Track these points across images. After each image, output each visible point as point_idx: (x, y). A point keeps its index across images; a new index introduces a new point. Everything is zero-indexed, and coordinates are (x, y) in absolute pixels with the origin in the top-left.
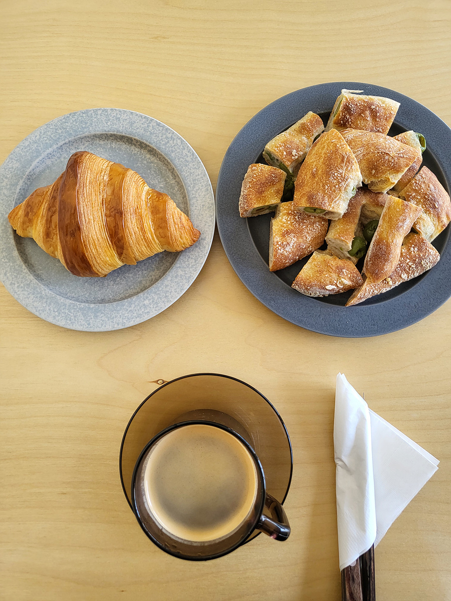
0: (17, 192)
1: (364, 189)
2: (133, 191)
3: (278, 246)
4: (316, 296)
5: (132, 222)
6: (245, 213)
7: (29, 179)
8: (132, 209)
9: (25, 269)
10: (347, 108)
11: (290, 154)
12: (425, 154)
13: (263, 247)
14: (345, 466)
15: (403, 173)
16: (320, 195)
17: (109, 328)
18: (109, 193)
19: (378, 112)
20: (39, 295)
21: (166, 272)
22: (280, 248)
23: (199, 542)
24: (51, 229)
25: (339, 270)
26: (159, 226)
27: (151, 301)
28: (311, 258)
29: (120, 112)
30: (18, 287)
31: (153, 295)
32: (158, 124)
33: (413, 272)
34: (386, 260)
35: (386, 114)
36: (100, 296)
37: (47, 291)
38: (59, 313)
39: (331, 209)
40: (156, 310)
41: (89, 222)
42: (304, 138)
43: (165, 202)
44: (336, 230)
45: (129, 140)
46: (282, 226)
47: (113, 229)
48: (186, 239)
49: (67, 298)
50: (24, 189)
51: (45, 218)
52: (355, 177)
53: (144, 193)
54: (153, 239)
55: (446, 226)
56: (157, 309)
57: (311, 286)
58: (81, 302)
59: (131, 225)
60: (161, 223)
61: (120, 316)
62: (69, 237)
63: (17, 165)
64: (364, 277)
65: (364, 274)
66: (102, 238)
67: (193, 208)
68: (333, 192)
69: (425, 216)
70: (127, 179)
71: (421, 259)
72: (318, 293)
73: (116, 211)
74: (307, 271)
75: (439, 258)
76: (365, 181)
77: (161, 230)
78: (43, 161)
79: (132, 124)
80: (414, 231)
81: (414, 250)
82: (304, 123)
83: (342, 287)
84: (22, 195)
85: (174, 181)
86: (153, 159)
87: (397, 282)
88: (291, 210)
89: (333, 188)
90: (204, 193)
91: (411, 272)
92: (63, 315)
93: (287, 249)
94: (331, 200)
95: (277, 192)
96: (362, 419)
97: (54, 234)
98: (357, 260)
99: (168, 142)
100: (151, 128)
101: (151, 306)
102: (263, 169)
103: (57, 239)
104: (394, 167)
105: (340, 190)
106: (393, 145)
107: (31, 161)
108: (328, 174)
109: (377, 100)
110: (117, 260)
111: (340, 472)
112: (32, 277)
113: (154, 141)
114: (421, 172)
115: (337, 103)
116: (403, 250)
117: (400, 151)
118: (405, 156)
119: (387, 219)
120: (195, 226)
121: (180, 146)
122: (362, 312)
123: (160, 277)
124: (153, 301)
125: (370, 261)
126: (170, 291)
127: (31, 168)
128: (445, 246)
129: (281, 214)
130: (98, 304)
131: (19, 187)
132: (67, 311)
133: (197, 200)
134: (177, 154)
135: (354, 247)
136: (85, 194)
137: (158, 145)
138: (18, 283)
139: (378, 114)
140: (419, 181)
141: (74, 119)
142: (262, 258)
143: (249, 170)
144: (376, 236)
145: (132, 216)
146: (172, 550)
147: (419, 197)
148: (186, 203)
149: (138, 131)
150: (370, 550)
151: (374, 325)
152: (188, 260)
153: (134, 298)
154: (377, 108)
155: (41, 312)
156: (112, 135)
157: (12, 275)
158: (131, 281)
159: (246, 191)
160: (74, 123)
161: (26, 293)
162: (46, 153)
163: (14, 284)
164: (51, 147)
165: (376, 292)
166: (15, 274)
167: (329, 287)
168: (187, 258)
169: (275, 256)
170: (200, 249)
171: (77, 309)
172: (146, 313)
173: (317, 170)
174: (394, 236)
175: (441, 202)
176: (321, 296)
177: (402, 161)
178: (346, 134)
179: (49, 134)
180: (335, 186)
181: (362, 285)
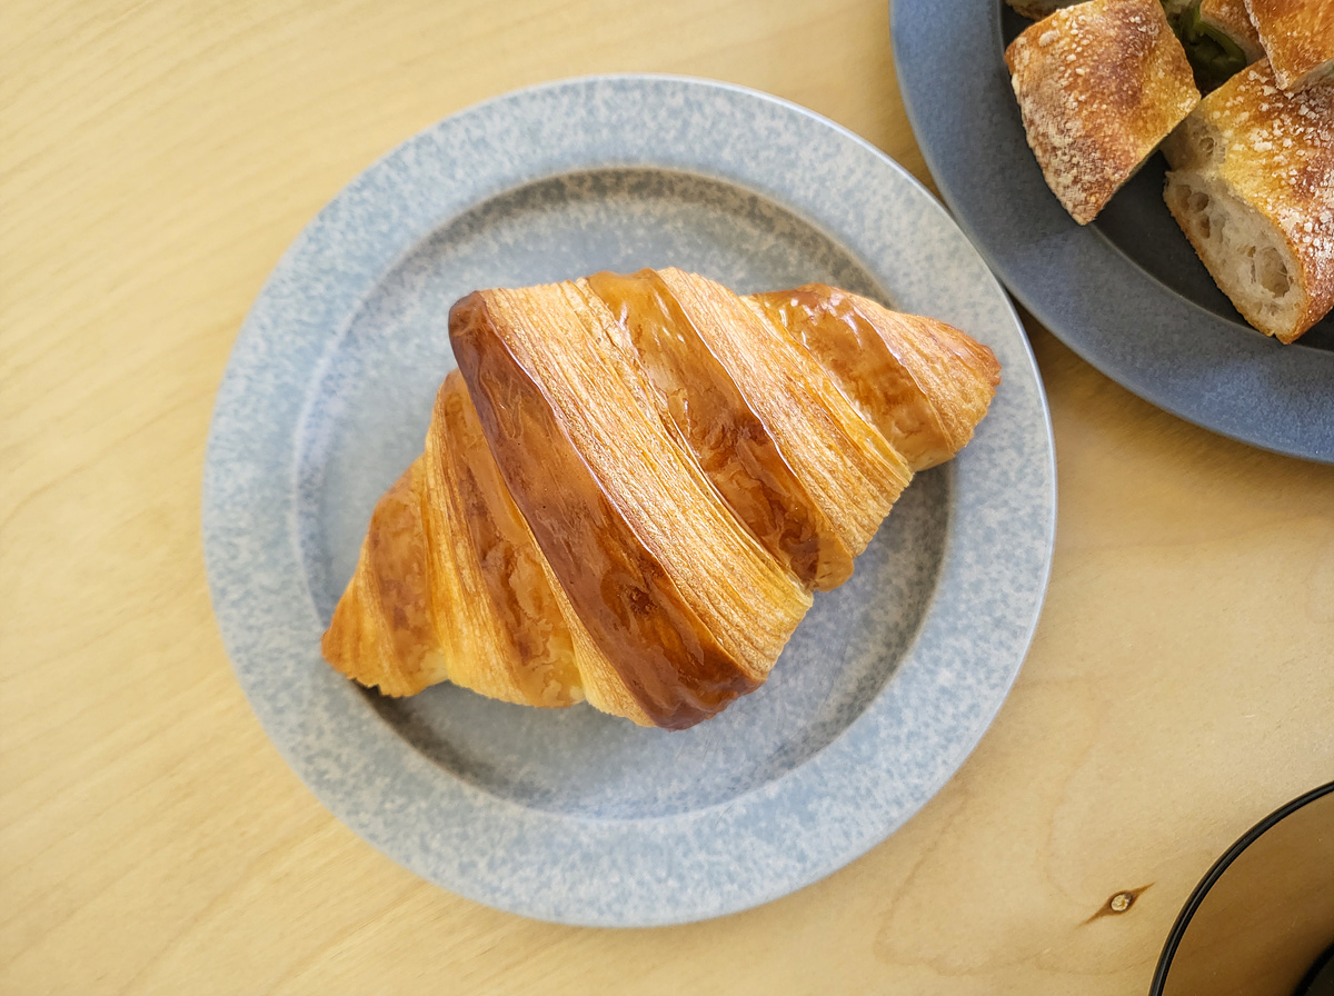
0: (299, 561)
7: (309, 495)
9: (475, 796)
17: (875, 832)
20: (576, 856)
24: (527, 623)
26: (885, 401)
29: (474, 117)
30: (491, 866)
31: (951, 641)
32: (621, 87)
36: (763, 740)
37: (593, 824)
38: (681, 878)
40: (993, 687)
45: (551, 192)
48: (979, 394)
49: (670, 810)
50: (312, 537)
51: (483, 600)
53: (765, 323)
56: (995, 678)
58: (726, 797)
61: (889, 771)
63: (247, 473)
77: (902, 412)
78: (318, 414)
84: (324, 560)
86: (659, 207)
90: (905, 219)
92: (696, 877)
95: (1177, 68)
97: (545, 634)
99: (686, 124)
100: (603, 112)
101: (970, 681)
102: (1082, 23)
107: (284, 433)
110: (802, 598)
112: (513, 809)
113: (637, 146)
121: (733, 114)
124: (965, 662)
126: (998, 596)
127: (297, 455)
129: (1227, 134)
131: (295, 541)
132: (702, 857)
134: (739, 146)
137: (657, 153)
138: (483, 853)
141: (340, 225)
145: (794, 420)
149: (566, 146)
152: (991, 461)
153: (895, 685)
155: (617, 907)
156: (488, 208)
157: (446, 839)
160: (351, 236)
161: (528, 872)
162: (315, 384)
163: (473, 864)
164: (319, 350)
166: (455, 830)
171: (732, 830)
172: (966, 716)
179: (290, 315)
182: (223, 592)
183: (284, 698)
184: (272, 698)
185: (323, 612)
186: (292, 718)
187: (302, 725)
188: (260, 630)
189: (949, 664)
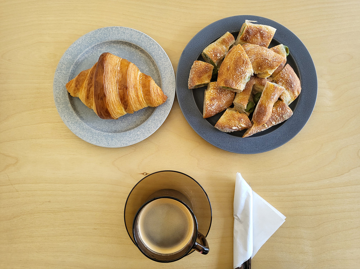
0: (70, 72)
1: (255, 76)
2: (132, 76)
3: (208, 106)
4: (227, 132)
5: (132, 92)
6: (191, 87)
7: (76, 65)
8: (132, 85)
9: (74, 114)
10: (247, 32)
11: (216, 56)
12: (289, 57)
13: (200, 105)
14: (238, 219)
15: (275, 70)
16: (231, 81)
17: (119, 146)
18: (120, 76)
19: (264, 34)
20: (82, 128)
21: (149, 117)
22: (209, 107)
23: (165, 254)
24: (90, 95)
25: (239, 120)
26: (146, 94)
27: (141, 132)
28: (225, 112)
29: (125, 29)
30: (71, 123)
31: (142, 129)
32: (146, 36)
33: (278, 121)
34: (264, 115)
35: (268, 36)
36: (114, 129)
37: (86, 125)
38: (93, 138)
39: (236, 88)
40: (143, 137)
41: (110, 92)
42: (224, 47)
43: (149, 81)
44: (239, 98)
45: (130, 45)
46: (211, 95)
47: (122, 96)
48: (160, 101)
49: (97, 130)
50: (73, 70)
51: (86, 89)
52: (250, 71)
53: (138, 76)
54: (143, 101)
55: (297, 97)
57: (225, 127)
58: (104, 132)
59: (132, 94)
60: (147, 93)
61: (125, 140)
62: (99, 100)
63: (70, 57)
64: (252, 123)
65: (252, 121)
66: (117, 101)
67: (164, 83)
68: (238, 79)
69: (286, 92)
70: (130, 69)
71: (282, 114)
72: (228, 130)
73: (124, 87)
74: (222, 119)
75: (292, 114)
76: (255, 72)
77: (147, 96)
78: (83, 55)
79: (131, 36)
80: (280, 99)
81: (279, 110)
82: (224, 39)
83: (241, 128)
84: (73, 74)
85: (153, 68)
86: (142, 55)
87: (270, 126)
88: (216, 86)
89: (238, 77)
90: (169, 75)
91: (277, 121)
92: (95, 139)
93: (213, 108)
94: (237, 83)
95: (209, 77)
96: (248, 196)
97: (91, 97)
98: (249, 114)
99: (151, 46)
100: (142, 38)
101: (141, 135)
102: (201, 64)
103: (93, 100)
104: (270, 66)
105: (241, 78)
106: (270, 54)
107: (77, 55)
108: (235, 70)
109: (264, 27)
110: (124, 111)
111: (236, 222)
112: (78, 118)
113: (143, 46)
114: (285, 68)
115: (243, 27)
116: (274, 109)
117: (274, 57)
118: (276, 61)
119: (265, 94)
120: (165, 93)
121: (157, 49)
122: (251, 141)
123: (146, 120)
124: (142, 133)
125: (256, 115)
126: (151, 127)
127: (77, 59)
128: (296, 107)
129: (210, 88)
130: (113, 133)
131: (71, 69)
132: (97, 137)
133: (166, 79)
134: (156, 53)
135: (248, 107)
136: (108, 78)
137: (145, 48)
138: (71, 121)
139: (264, 36)
140: (284, 73)
141: (100, 32)
142: (199, 111)
143: (194, 64)
144: (260, 102)
145: (132, 89)
147: (283, 81)
148: (160, 80)
149: (134, 40)
150: (249, 260)
151: (257, 148)
153: (132, 131)
154: (264, 32)
155: (83, 137)
156: (120, 42)
157: (68, 117)
158: (130, 121)
159: (192, 76)
160: (100, 35)
161: (75, 126)
162: (85, 51)
163: (69, 122)
164: (88, 47)
165: (258, 131)
166: (69, 116)
167: (234, 128)
168: (160, 110)
169: (206, 111)
170: (167, 105)
171: (102, 136)
172: (138, 139)
173: (230, 67)
174: (269, 103)
175: (295, 84)
176: (230, 132)
177: (275, 63)
178: (246, 47)
179: (87, 40)
180: (239, 76)
181: (251, 127)
182: (58, 70)
183: (58, 88)
184: (56, 87)
185: (69, 80)
186: (57, 91)
187: (58, 93)
188: (60, 78)
189: (140, 132)
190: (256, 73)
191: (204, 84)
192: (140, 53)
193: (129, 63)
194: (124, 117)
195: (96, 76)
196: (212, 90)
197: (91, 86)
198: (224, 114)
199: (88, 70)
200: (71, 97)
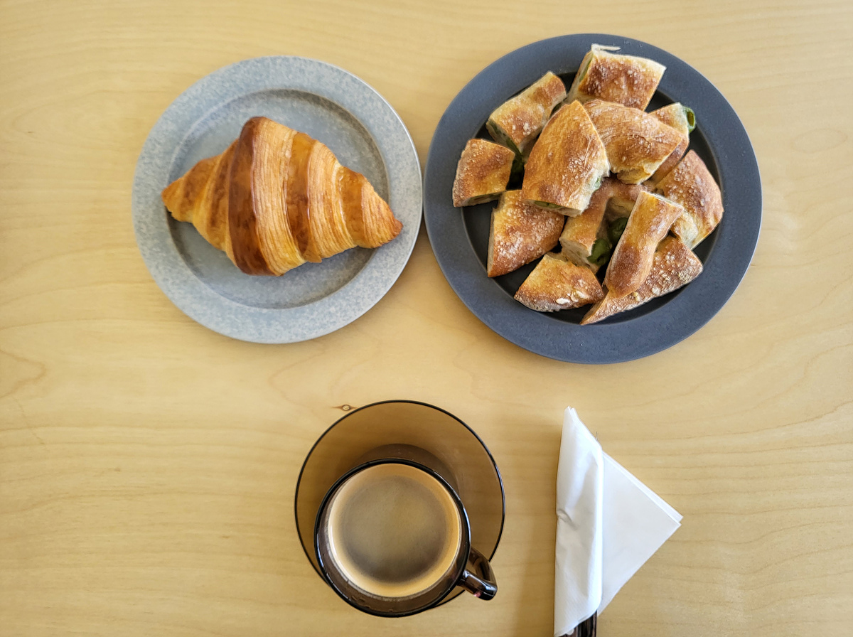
0: (172, 163)
1: (613, 178)
2: (320, 172)
3: (499, 247)
4: (544, 310)
5: (319, 211)
6: (460, 202)
7: (187, 145)
8: (319, 195)
9: (181, 262)
10: (596, 72)
11: (521, 128)
12: (695, 135)
13: (481, 245)
14: (568, 520)
15: (661, 163)
16: (555, 187)
17: (285, 339)
18: (292, 174)
19: (636, 79)
20: (198, 295)
21: (358, 272)
22: (501, 249)
23: (390, 598)
24: (217, 216)
25: (574, 281)
26: (352, 217)
27: (338, 308)
28: (540, 263)
29: (305, 62)
30: (173, 284)
31: (341, 300)
32: (354, 80)
33: (668, 286)
34: (634, 271)
35: (646, 82)
36: (274, 298)
37: (209, 290)
38: (224, 319)
39: (567, 205)
40: (344, 320)
41: (267, 211)
42: (540, 108)
43: (360, 186)
44: (574, 230)
45: (315, 99)
46: (506, 221)
47: (296, 220)
48: (385, 233)
49: (233, 300)
50: (180, 158)
51: (211, 202)
52: (601, 165)
53: (334, 174)
54: (344, 232)
55: (713, 229)
56: (345, 318)
57: (539, 299)
58: (251, 306)
59: (318, 215)
60: (355, 212)
61: (300, 325)
62: (241, 228)
63: (172, 127)
64: (605, 290)
65: (605, 286)
66: (282, 230)
67: (394, 192)
68: (572, 184)
69: (687, 216)
70: (314, 155)
71: (678, 270)
72: (548, 307)
73: (300, 198)
74: (534, 280)
75: (701, 269)
76: (613, 169)
77: (354, 222)
78: (205, 123)
79: (319, 78)
80: (671, 234)
81: (670, 258)
82: (541, 89)
83: (576, 301)
84: (179, 167)
85: (370, 155)
86: (345, 124)
87: (646, 298)
88: (518, 201)
89: (572, 179)
90: (408, 173)
91: (664, 286)
92: (228, 321)
93: (510, 251)
94: (569, 194)
95: (502, 177)
96: (593, 464)
97: (221, 222)
98: (598, 267)
99: (366, 104)
100: (344, 85)
101: (339, 315)
102: (481, 148)
103: (225, 229)
104: (649, 155)
105: (580, 182)
106: (649, 124)
107: (191, 122)
108: (566, 161)
109: (636, 62)
110: (299, 257)
111: (562, 526)
112: (189, 272)
113: (347, 102)
114: (686, 159)
115: (585, 62)
116: (656, 258)
117: (658, 133)
118: (664, 142)
119: (637, 219)
120: (396, 216)
121: (381, 110)
122: (601, 333)
123: (350, 278)
124: (341, 309)
125: (614, 271)
126: (362, 297)
127: (190, 131)
128: (711, 253)
129: (506, 205)
130: (273, 310)
131: (174, 156)
132: (233, 317)
133: (400, 182)
134: (376, 121)
135: (595, 252)
136: (263, 176)
137: (352, 108)
138: (172, 278)
139: (636, 82)
140: (682, 171)
141: (245, 69)
142: (478, 260)
143: (468, 147)
144: (623, 241)
145: (319, 205)
146: (360, 604)
147: (681, 192)
148: (385, 184)
149: (327, 88)
150: (592, 618)
151: (614, 350)
152: (386, 258)
153: (317, 304)
154: (635, 74)
155: (200, 316)
156: (293, 92)
157: (165, 268)
158: (314, 281)
159: (463, 175)
160: (246, 75)
161: (182, 291)
162: (209, 113)
163: (168, 280)
164: (216, 103)
165: (619, 309)
166: (169, 267)
167: (561, 301)
168: (385, 255)
169: (496, 259)
170: (401, 245)
171: (246, 315)
172: (331, 323)
173: (553, 155)
174: (644, 243)
175: (708, 199)
176: (550, 311)
177: (661, 148)
178: (593, 109)
179: (214, 87)
180: (574, 177)
181: (601, 300)
182: (143, 158)
183: (143, 200)
184: (139, 198)
185: (170, 182)
186: (142, 207)
187: (143, 211)
188: (148, 176)
189: (336, 307)
190: (615, 170)
191: (491, 195)
192: (339, 120)
193: (313, 142)
194: (298, 270)
195: (234, 171)
196: (510, 210)
197: (222, 196)
198: (537, 268)
199: (216, 157)
200: (173, 222)
